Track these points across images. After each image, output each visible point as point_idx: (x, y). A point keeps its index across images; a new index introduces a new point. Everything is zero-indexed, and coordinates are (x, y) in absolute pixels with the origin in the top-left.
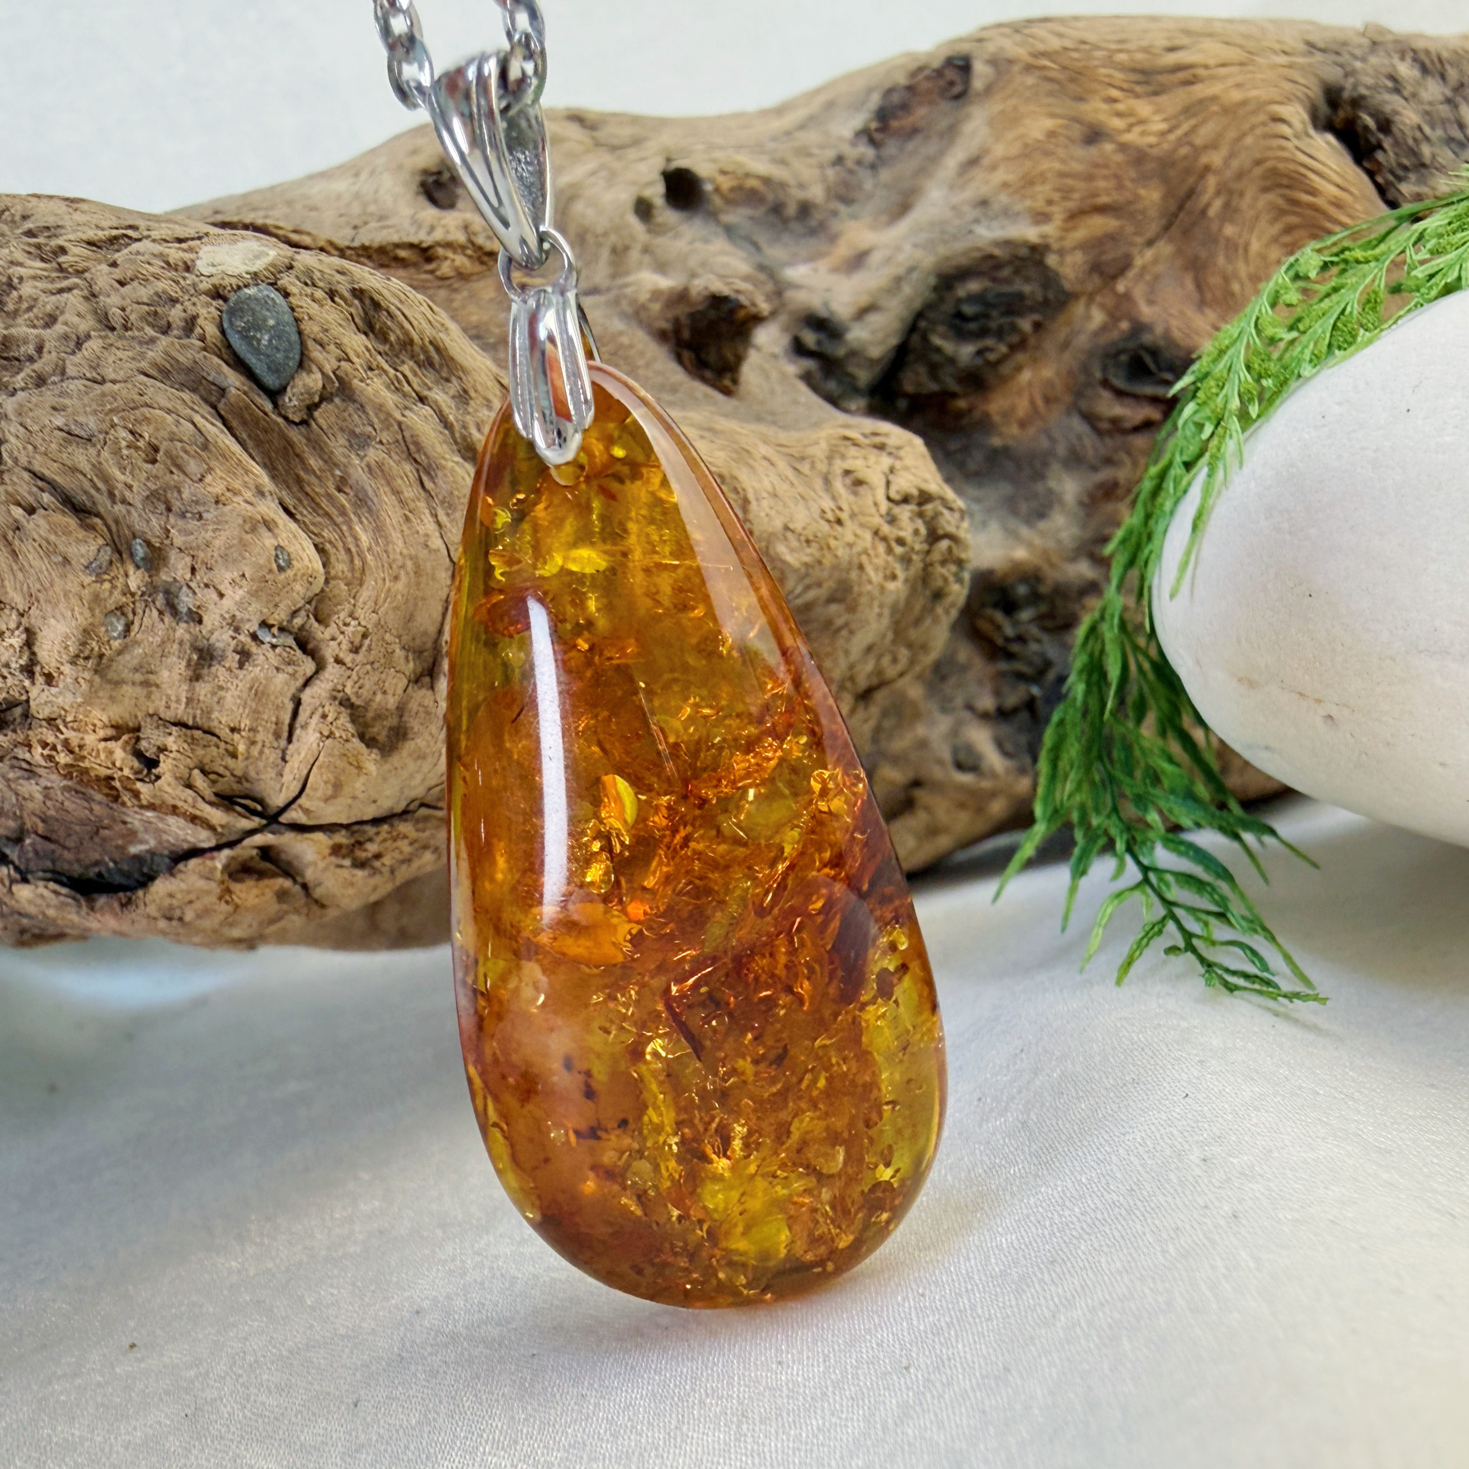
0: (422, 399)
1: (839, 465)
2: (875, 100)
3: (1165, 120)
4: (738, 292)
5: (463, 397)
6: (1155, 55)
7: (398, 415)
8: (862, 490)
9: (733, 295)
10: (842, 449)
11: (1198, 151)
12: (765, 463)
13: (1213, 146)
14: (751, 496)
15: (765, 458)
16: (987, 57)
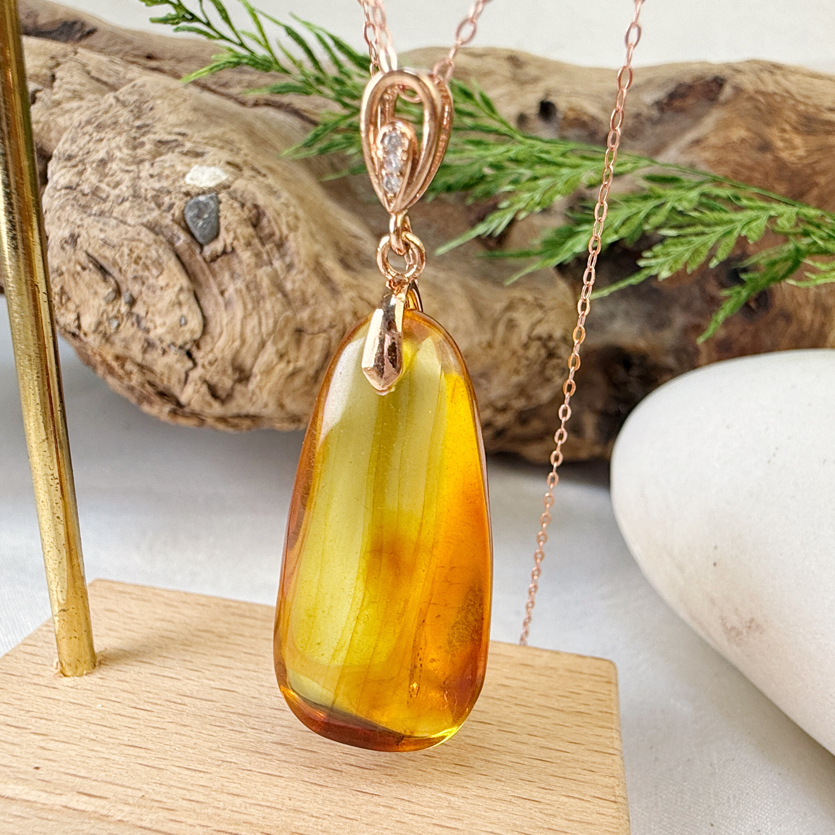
1: (508, 316)
2: (671, 87)
3: (807, 151)
6: (821, 111)
8: (513, 330)
11: (816, 173)
13: (824, 172)
16: (733, 84)
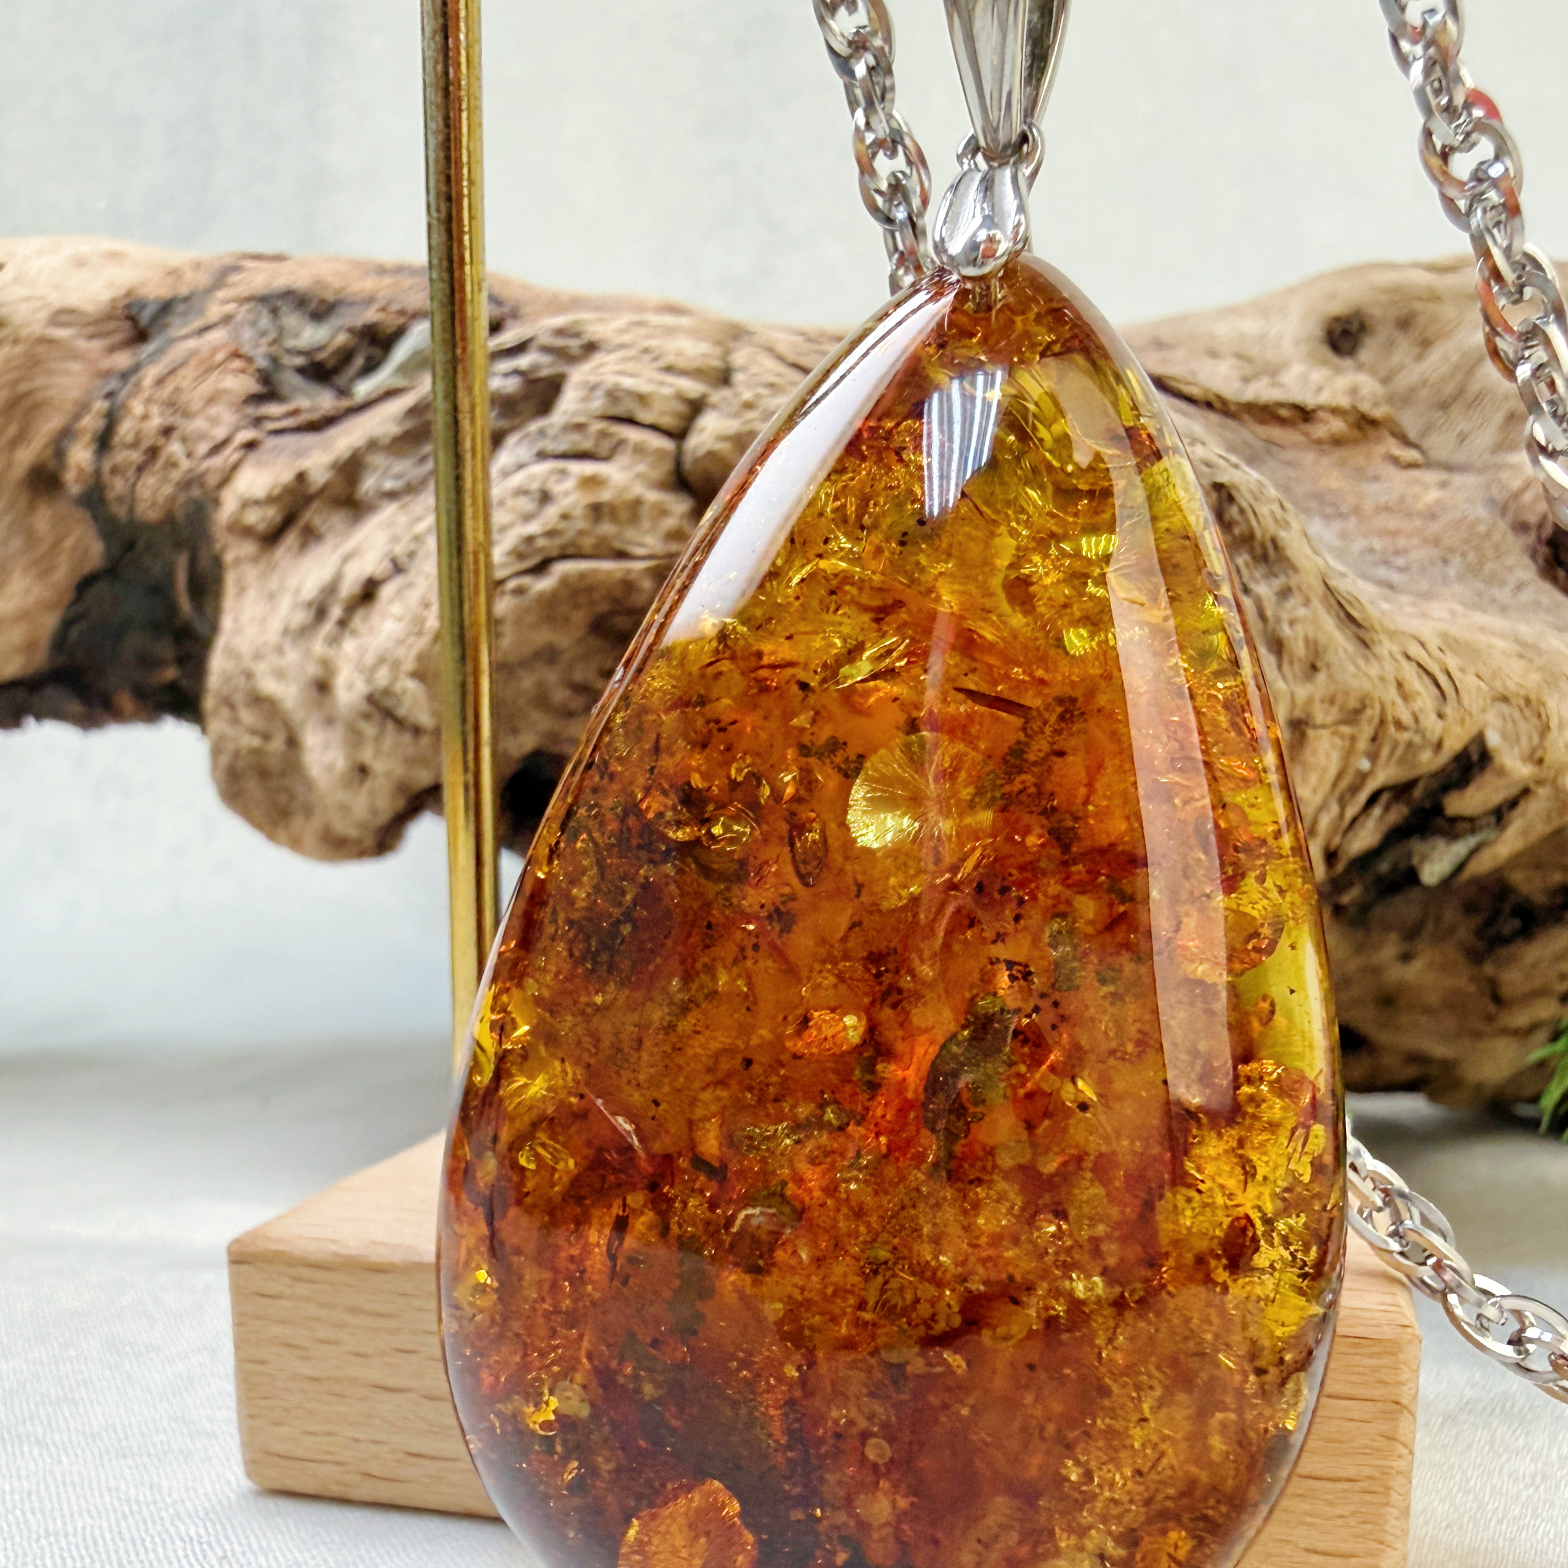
0: (1247, 591)
5: (1285, 594)
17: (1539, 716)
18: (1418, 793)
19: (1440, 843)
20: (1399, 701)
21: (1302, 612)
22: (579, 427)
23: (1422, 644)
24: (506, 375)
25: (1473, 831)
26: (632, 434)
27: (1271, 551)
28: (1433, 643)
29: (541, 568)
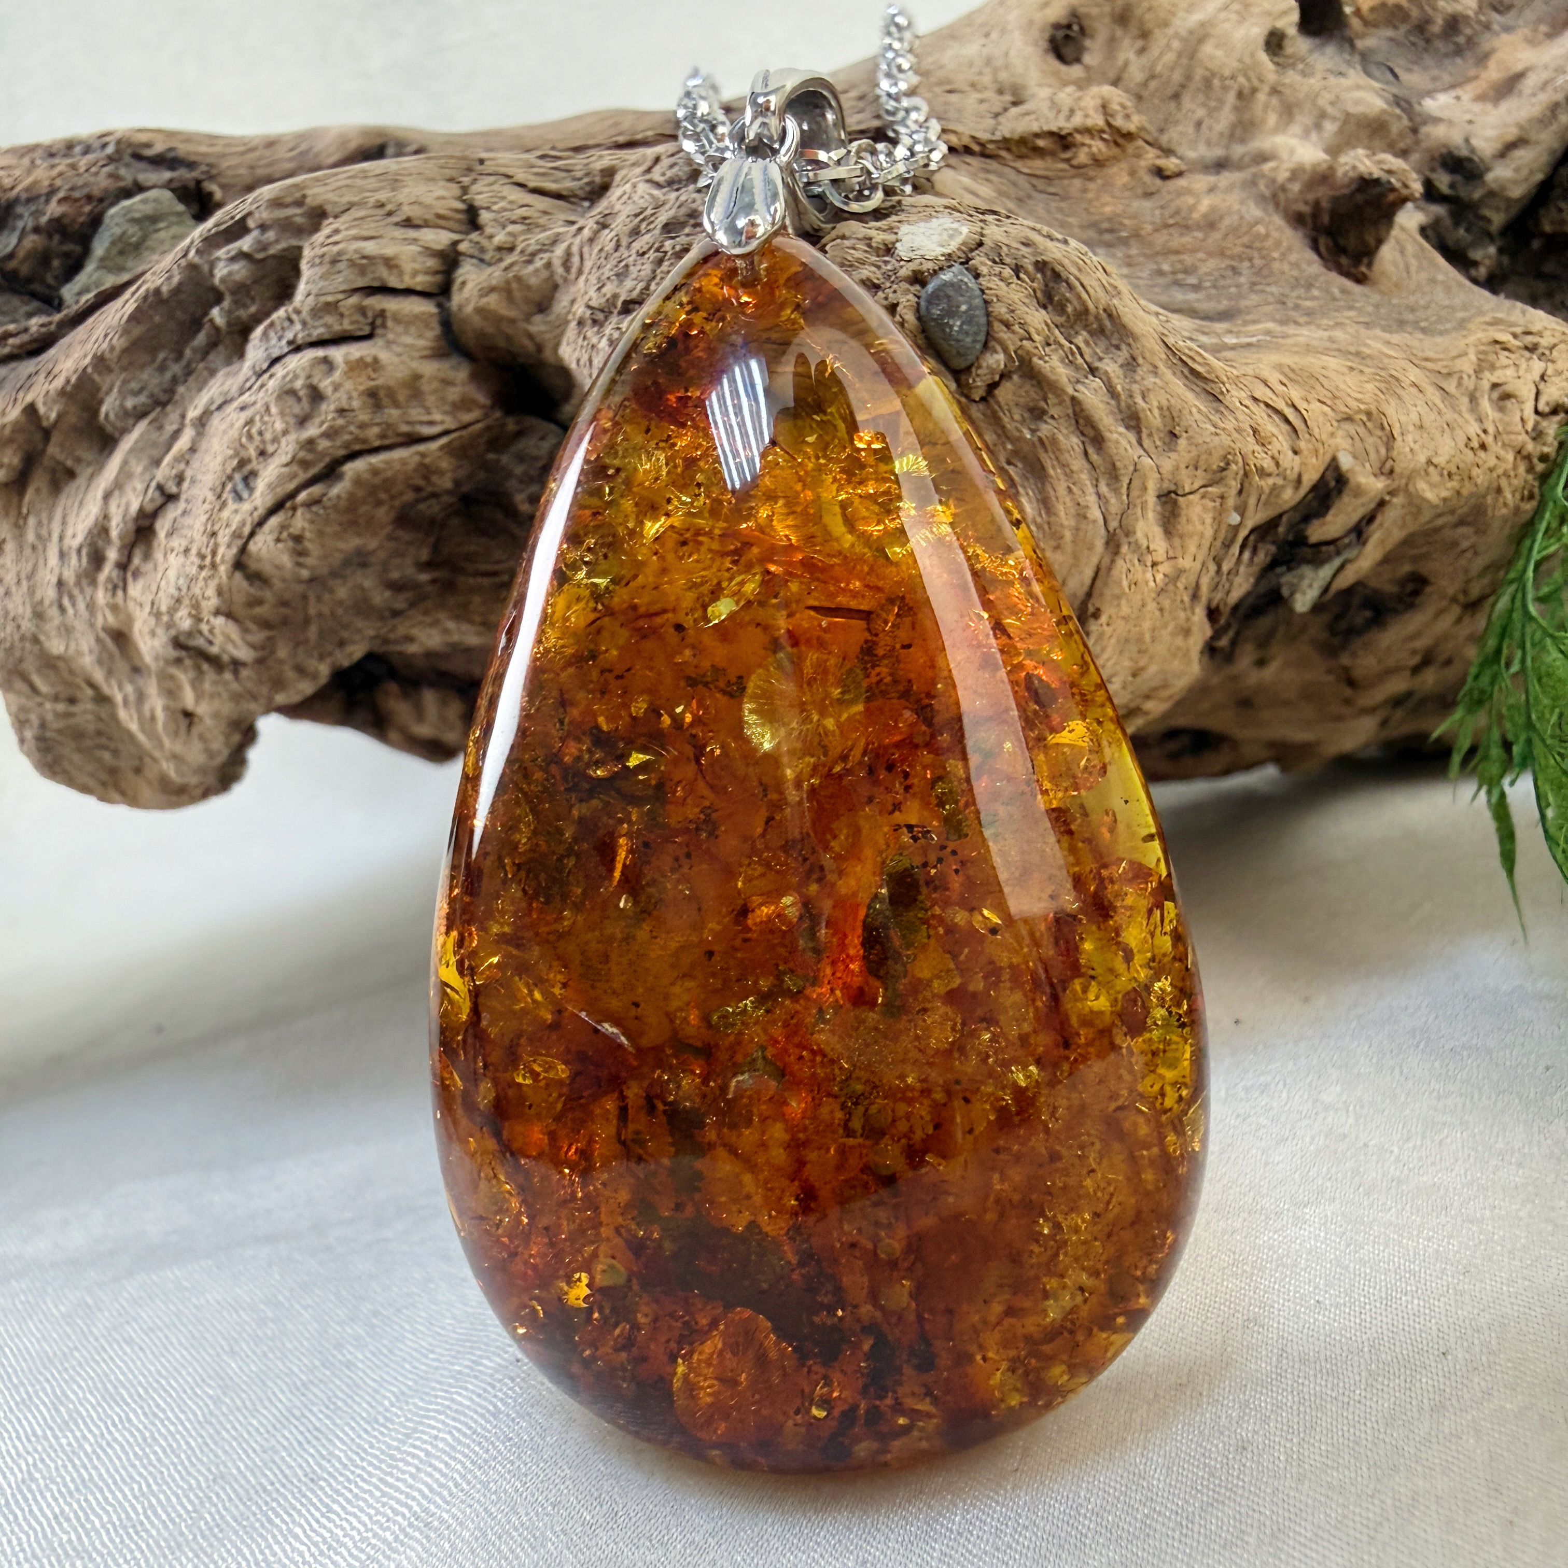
0: (1093, 371)
1: (1489, 378)
4: (1390, 172)
5: (1131, 365)
7: (1070, 391)
8: (1509, 404)
9: (1384, 177)
10: (1492, 357)
12: (1414, 390)
14: (1396, 433)
15: (1414, 385)
17: (1383, 428)
18: (1281, 529)
19: (1307, 571)
20: (1258, 448)
21: (1151, 380)
22: (331, 308)
23: (1265, 383)
24: (233, 259)
25: (1338, 553)
26: (391, 304)
27: (1107, 323)
28: (1274, 378)
29: (331, 472)
